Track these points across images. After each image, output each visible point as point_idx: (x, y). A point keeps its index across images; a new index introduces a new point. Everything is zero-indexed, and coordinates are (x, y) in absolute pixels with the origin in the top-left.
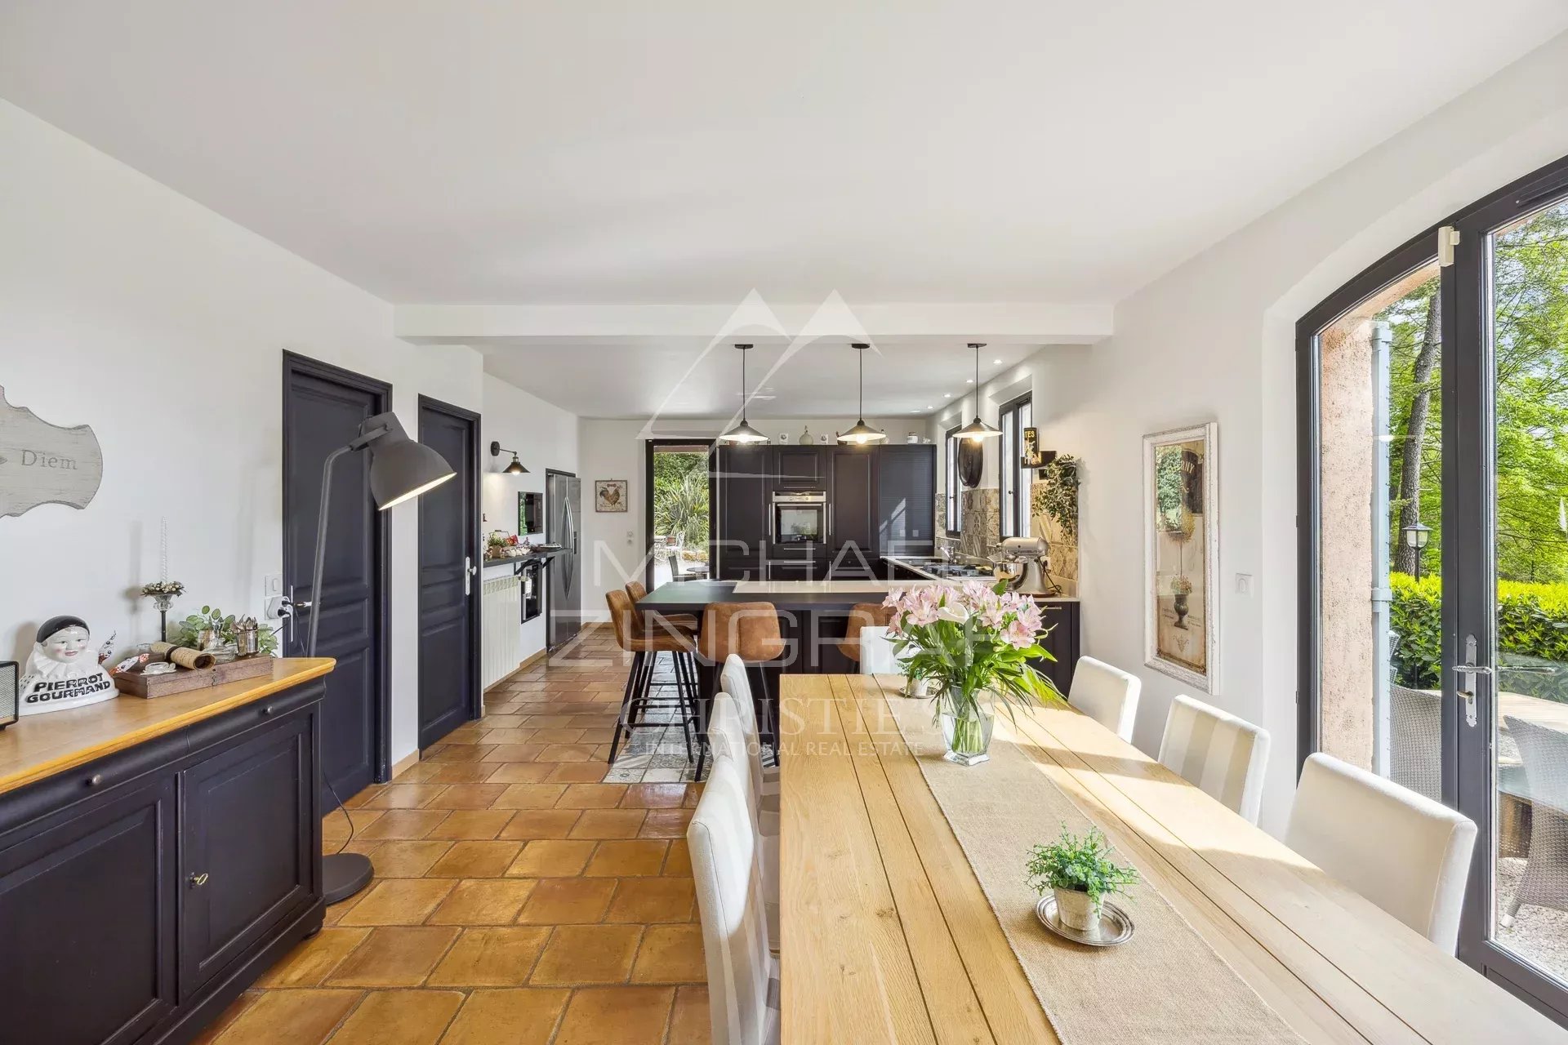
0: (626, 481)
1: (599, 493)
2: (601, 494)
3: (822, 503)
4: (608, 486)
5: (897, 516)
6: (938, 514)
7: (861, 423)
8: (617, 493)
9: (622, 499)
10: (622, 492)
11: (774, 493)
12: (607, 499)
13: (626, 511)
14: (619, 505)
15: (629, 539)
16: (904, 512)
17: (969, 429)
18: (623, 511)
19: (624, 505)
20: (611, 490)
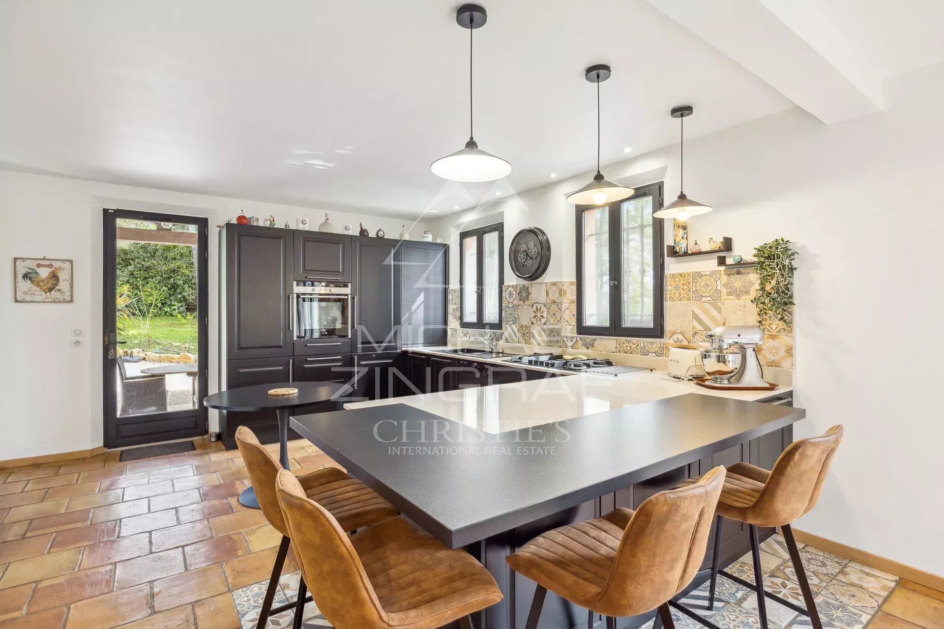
0: (71, 261)
1: (20, 276)
2: (25, 276)
3: (347, 295)
4: (39, 266)
5: (417, 309)
6: (451, 308)
7: (599, 177)
8: (54, 277)
9: (63, 285)
10: (63, 276)
11: (295, 283)
12: (38, 284)
13: (71, 301)
14: (58, 293)
15: (77, 339)
16: (423, 305)
17: (674, 205)
18: (65, 301)
19: (68, 294)
20: (44, 273)
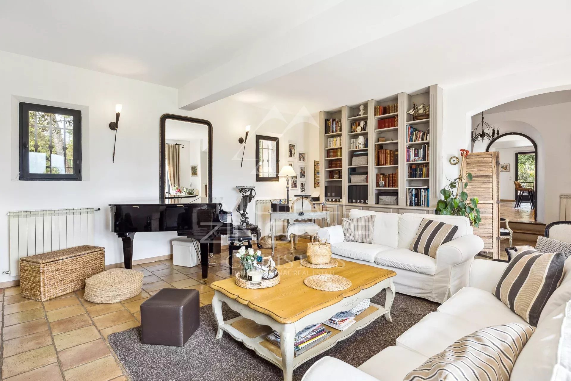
2: (501, 167)
8: (506, 167)
9: (508, 168)
10: (508, 167)
12: (503, 169)
13: (509, 171)
18: (508, 171)
20: (505, 166)
